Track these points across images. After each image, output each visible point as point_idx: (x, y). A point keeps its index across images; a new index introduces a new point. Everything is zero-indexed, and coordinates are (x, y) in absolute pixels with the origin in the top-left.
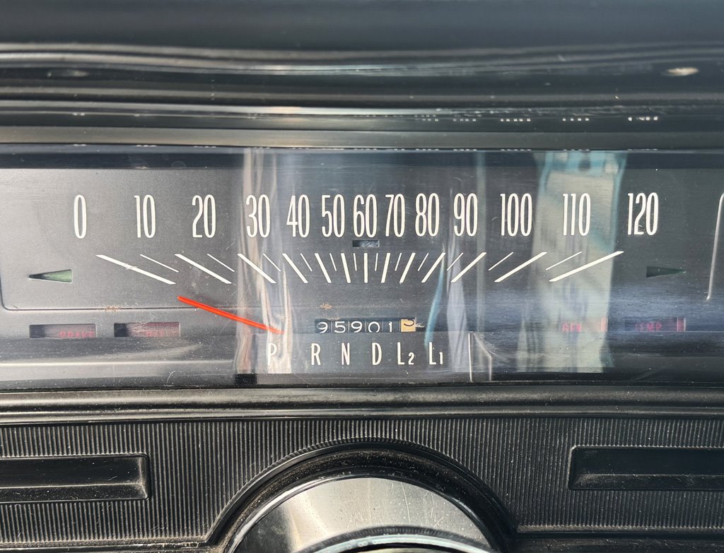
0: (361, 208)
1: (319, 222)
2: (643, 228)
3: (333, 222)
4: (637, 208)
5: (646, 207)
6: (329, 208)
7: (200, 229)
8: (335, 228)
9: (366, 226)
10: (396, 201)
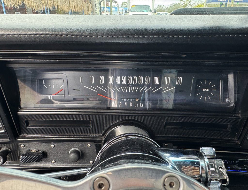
0: (129, 79)
1: (122, 81)
2: (179, 83)
4: (178, 80)
5: (180, 79)
6: (124, 79)
7: (101, 82)
8: (124, 82)
9: (130, 82)
10: (135, 78)
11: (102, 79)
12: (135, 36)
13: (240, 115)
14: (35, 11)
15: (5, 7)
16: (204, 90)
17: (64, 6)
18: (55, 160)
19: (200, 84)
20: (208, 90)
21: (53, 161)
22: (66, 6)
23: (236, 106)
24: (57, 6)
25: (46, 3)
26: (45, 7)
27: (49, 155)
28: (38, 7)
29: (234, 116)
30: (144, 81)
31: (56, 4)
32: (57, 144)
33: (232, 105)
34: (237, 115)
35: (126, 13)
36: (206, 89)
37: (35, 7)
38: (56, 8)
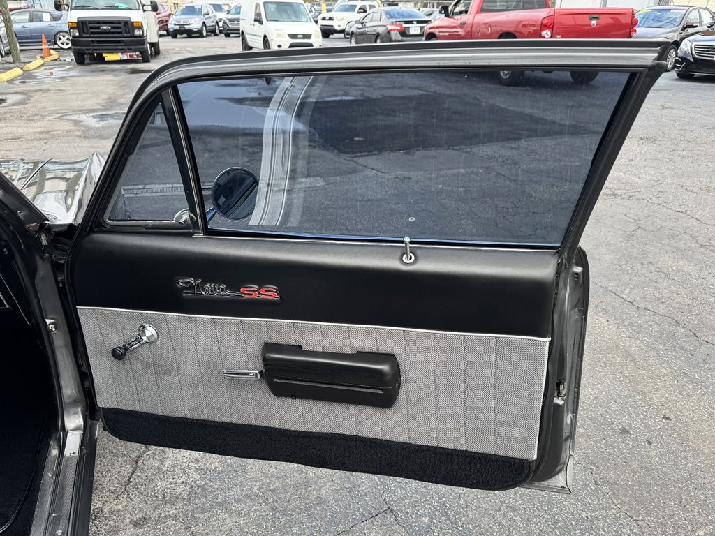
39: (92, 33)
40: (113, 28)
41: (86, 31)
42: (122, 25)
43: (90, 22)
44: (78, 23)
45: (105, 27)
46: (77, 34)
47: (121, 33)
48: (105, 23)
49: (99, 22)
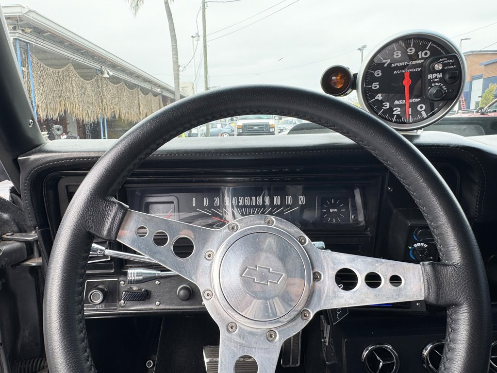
0: (247, 199)
1: (238, 202)
2: (302, 202)
3: (241, 202)
4: (301, 199)
5: (302, 198)
6: (240, 200)
7: (216, 204)
8: (241, 204)
9: (248, 203)
10: (253, 198)
11: (217, 200)
12: (252, 154)
13: (369, 233)
14: (84, 122)
15: (38, 118)
16: (331, 210)
17: (131, 113)
18: (159, 301)
19: (327, 204)
20: (336, 210)
21: (158, 303)
22: (133, 113)
23: (366, 225)
24: (118, 115)
25: (102, 110)
26: (99, 116)
27: (153, 294)
28: (89, 117)
29: (364, 234)
30: (264, 201)
31: (117, 112)
32: (162, 281)
33: (362, 224)
34: (367, 233)
35: (231, 122)
36: (334, 209)
37: (84, 117)
38: (117, 116)
39: (249, 131)
40: (259, 128)
41: (245, 130)
42: (264, 126)
43: (249, 125)
44: (242, 126)
45: (255, 128)
46: (241, 131)
47: (263, 130)
48: (255, 126)
49: (252, 125)
